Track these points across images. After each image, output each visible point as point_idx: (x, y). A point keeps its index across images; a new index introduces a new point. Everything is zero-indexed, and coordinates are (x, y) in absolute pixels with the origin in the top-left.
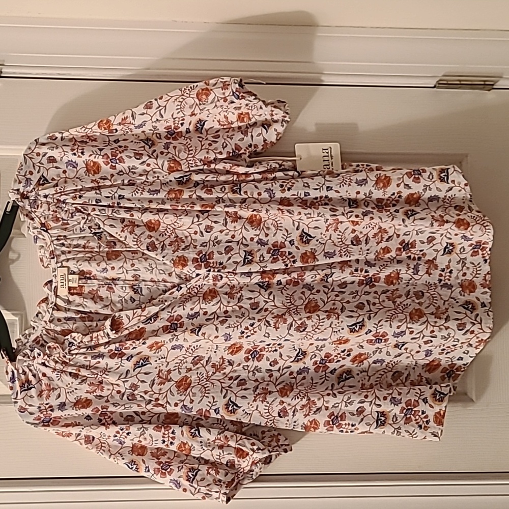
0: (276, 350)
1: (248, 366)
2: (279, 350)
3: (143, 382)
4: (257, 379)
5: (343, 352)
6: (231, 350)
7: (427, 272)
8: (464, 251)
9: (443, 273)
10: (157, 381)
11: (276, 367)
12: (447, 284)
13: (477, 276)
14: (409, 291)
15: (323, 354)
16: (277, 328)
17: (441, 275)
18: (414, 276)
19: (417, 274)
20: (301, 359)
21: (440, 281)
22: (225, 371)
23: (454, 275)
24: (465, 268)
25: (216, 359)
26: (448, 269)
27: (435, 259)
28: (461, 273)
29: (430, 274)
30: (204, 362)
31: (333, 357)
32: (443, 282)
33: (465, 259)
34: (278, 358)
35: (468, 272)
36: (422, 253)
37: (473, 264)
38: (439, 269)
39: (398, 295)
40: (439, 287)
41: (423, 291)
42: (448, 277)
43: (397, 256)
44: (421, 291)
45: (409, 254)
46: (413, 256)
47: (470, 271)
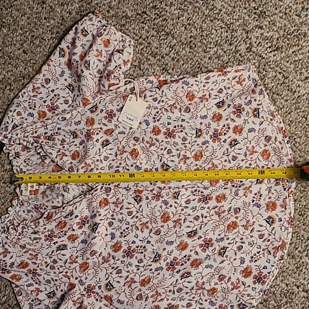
0: (142, 253)
1: (124, 261)
2: (144, 253)
3: (60, 259)
4: (129, 271)
5: (185, 257)
6: (114, 249)
7: (244, 195)
8: (270, 182)
9: (256, 196)
10: (69, 261)
11: (142, 265)
12: (257, 203)
13: (278, 199)
14: (231, 208)
15: (172, 257)
16: (142, 232)
17: (254, 197)
18: (235, 197)
19: (238, 196)
20: (158, 260)
21: (253, 201)
22: (110, 262)
23: (262, 198)
24: (270, 193)
25: (105, 254)
26: (259, 193)
27: (250, 187)
28: (268, 197)
29: (246, 197)
30: (98, 255)
31: (178, 260)
32: (255, 202)
33: (271, 187)
34: (143, 258)
35: (273, 196)
36: (242, 183)
37: (276, 191)
38: (253, 193)
39: (223, 210)
40: (252, 206)
41: (240, 208)
42: (258, 199)
43: (225, 185)
44: (239, 208)
45: (233, 184)
46: (235, 185)
47: (274, 196)
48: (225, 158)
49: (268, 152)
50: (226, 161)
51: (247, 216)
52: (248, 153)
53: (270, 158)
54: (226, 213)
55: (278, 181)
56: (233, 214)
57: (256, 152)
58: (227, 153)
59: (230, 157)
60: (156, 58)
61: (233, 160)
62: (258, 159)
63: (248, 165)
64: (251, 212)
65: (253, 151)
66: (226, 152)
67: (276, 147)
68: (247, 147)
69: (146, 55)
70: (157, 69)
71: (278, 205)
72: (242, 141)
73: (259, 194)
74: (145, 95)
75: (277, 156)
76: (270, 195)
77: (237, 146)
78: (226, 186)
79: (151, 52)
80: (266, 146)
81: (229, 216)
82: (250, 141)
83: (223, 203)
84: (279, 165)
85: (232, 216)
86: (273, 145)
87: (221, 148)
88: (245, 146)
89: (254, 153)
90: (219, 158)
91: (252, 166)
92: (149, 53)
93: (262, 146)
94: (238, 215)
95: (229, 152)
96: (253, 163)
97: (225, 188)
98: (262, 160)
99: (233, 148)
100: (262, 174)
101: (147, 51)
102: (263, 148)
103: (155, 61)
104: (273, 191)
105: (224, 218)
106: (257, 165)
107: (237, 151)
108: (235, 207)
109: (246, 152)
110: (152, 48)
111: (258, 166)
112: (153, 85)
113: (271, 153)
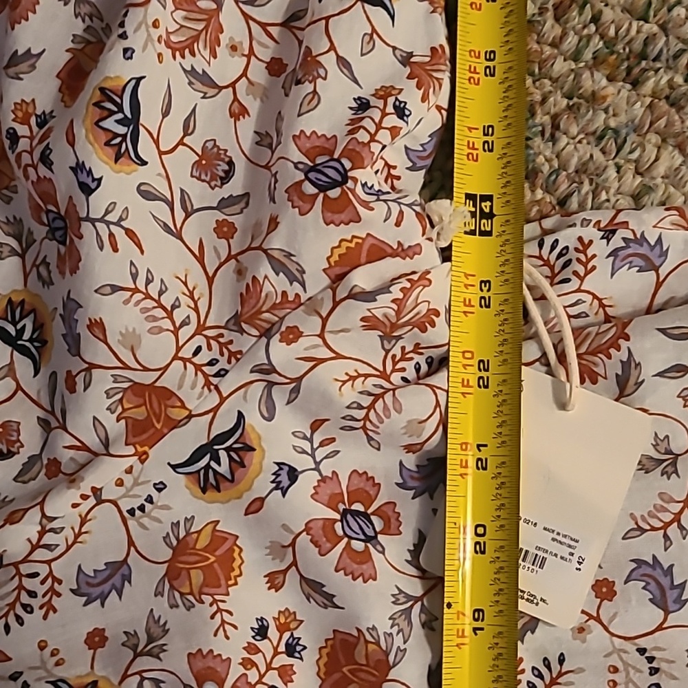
60: (649, 85)
69: (560, 66)
70: (661, 169)
74: (629, 365)
79: (597, 43)
92: (588, 55)
101: (571, 41)
103: (639, 109)
110: (608, 14)
112: (659, 285)
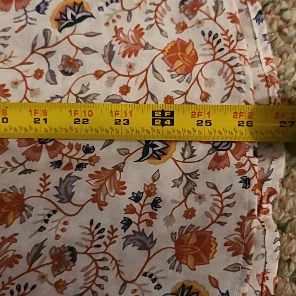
7: (95, 199)
8: (192, 156)
9: (136, 205)
12: (143, 233)
13: (221, 219)
14: (41, 246)
17: (130, 210)
18: (60, 205)
19: (70, 201)
21: (127, 223)
23: (162, 214)
24: (191, 196)
26: (149, 194)
27: (119, 168)
28: (182, 209)
29: (102, 205)
32: (133, 227)
33: (195, 174)
35: (200, 208)
36: (88, 156)
37: (215, 188)
38: (129, 193)
39: (10, 254)
40: (120, 241)
41: (78, 249)
42: (147, 216)
43: (28, 159)
44: (71, 249)
45: (59, 158)
46: (66, 161)
47: (206, 206)
48: (39, 63)
49: (188, 50)
50: (38, 74)
51: (99, 281)
52: (118, 48)
53: (196, 70)
54: (22, 265)
55: (221, 153)
56: (47, 270)
57: (147, 46)
58: (46, 46)
59: (56, 61)
61: (66, 73)
62: (154, 70)
63: (115, 90)
64: (117, 265)
65: (138, 44)
66: (41, 42)
67: (220, 31)
68: (118, 31)
71: (221, 241)
72: (101, 8)
73: (150, 200)
75: (219, 64)
76: (191, 202)
77: (84, 26)
78: (29, 165)
80: (182, 27)
81: (32, 278)
82: (130, 12)
83: (16, 227)
84: (229, 95)
85: (43, 277)
86: (209, 26)
87: (23, 27)
88: (112, 25)
89: (141, 51)
90: (15, 61)
91: (132, 96)
93: (170, 28)
94: (65, 276)
95: (52, 42)
96: (133, 84)
97: (26, 171)
98: (166, 75)
99: (68, 31)
100: (163, 124)
102: (173, 36)
104: (201, 188)
105: (13, 288)
106: (149, 92)
107: (81, 41)
108: (59, 244)
109: (111, 46)
111: (153, 97)
113: (199, 51)
